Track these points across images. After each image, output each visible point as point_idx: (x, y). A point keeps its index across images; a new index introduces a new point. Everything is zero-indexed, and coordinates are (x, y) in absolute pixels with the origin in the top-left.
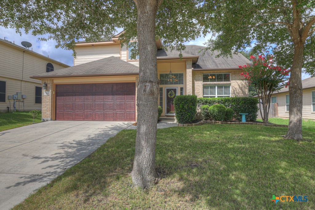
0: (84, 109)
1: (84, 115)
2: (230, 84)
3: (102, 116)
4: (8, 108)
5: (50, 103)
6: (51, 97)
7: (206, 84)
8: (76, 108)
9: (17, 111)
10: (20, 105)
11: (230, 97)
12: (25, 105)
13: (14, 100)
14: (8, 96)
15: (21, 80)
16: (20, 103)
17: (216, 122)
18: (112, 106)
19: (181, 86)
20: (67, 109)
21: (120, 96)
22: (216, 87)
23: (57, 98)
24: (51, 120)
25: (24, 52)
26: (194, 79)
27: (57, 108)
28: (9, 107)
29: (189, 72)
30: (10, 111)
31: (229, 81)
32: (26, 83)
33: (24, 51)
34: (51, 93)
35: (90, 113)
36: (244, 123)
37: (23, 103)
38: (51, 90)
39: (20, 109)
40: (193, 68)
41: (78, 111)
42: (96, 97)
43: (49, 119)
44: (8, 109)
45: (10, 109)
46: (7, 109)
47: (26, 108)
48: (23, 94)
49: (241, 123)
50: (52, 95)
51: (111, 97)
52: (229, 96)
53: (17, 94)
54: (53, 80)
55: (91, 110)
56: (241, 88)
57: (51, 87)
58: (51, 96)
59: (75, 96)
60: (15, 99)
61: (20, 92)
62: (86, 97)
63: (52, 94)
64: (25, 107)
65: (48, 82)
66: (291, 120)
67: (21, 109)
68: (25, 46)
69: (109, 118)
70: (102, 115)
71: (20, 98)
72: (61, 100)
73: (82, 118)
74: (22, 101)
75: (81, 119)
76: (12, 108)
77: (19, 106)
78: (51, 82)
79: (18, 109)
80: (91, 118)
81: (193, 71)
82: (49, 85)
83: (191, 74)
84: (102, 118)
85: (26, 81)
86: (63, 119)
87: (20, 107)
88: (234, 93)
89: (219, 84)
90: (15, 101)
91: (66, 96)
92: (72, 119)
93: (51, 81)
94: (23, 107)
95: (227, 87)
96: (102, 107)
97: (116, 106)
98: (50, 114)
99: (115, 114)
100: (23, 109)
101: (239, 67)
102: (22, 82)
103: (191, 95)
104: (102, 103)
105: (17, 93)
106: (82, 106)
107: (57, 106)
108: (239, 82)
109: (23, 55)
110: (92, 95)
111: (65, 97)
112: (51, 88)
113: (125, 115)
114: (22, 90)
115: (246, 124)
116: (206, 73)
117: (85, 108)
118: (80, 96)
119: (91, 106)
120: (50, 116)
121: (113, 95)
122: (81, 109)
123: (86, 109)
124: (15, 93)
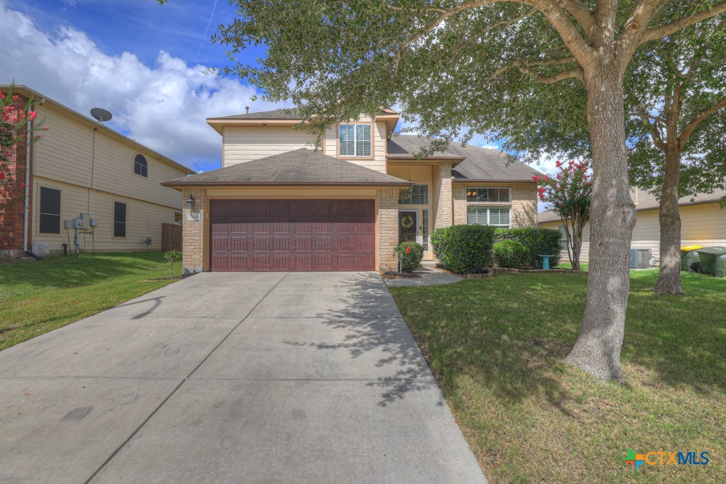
0: (271, 248)
1: (271, 261)
2: (510, 207)
3: (310, 262)
4: (65, 245)
5: (202, 237)
6: (202, 225)
7: (473, 206)
8: (255, 248)
9: (82, 252)
10: (87, 239)
11: (510, 228)
12: (95, 240)
13: (76, 229)
14: (65, 221)
15: (89, 188)
16: (87, 235)
17: (511, 270)
18: (329, 242)
19: (424, 207)
20: (236, 248)
21: (345, 224)
22: (488, 211)
23: (214, 225)
24: (203, 271)
25: (95, 129)
26: (455, 196)
27: (213, 247)
28: (67, 243)
29: (446, 184)
30: (68, 252)
31: (508, 201)
32: (98, 194)
33: (95, 127)
34: (202, 217)
35: (284, 256)
36: (546, 271)
37: (91, 236)
38: (202, 211)
39: (87, 248)
40: (453, 178)
41: (259, 253)
42: (298, 226)
43: (200, 268)
44: (65, 249)
45: (68, 249)
46: (62, 248)
47: (98, 247)
48: (91, 217)
49: (544, 272)
50: (204, 221)
51: (326, 225)
52: (508, 227)
53: (81, 218)
54: (206, 191)
55: (286, 250)
56: (527, 213)
57: (202, 204)
58: (202, 222)
59: (254, 222)
60: (77, 227)
61: (87, 213)
62: (276, 225)
63: (204, 218)
64: (95, 244)
65: (196, 193)
66: (663, 264)
67: (89, 248)
68: (98, 118)
69: (323, 266)
70: (310, 260)
71: (86, 225)
72: (222, 232)
73: (268, 266)
74: (90, 231)
75: (266, 267)
76: (72, 247)
77: (85, 243)
78: (203, 195)
79: (83, 248)
80: (287, 266)
81: (453, 182)
82: (199, 201)
83: (450, 186)
84: (310, 266)
85: (98, 190)
86: (227, 268)
87: (87, 244)
88: (516, 220)
89: (493, 206)
90: (78, 231)
91: (235, 222)
92: (247, 268)
93: (203, 192)
94: (91, 244)
95: (505, 210)
96: (310, 245)
97: (336, 243)
98: (202, 259)
99: (336, 259)
100: (91, 248)
101: (532, 179)
102: (91, 192)
103: (466, 224)
104: (310, 236)
105: (81, 215)
106: (268, 242)
107: (213, 243)
108: (525, 202)
109: (92, 135)
110: (289, 221)
111: (230, 225)
112: (202, 207)
113: (356, 259)
114: (90, 208)
115: (549, 272)
116: (472, 186)
117: (275, 247)
118: (263, 222)
119: (287, 242)
120: (202, 263)
121: (331, 221)
122: (266, 250)
123: (277, 249)
124: (78, 215)
